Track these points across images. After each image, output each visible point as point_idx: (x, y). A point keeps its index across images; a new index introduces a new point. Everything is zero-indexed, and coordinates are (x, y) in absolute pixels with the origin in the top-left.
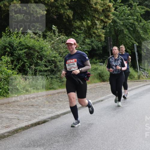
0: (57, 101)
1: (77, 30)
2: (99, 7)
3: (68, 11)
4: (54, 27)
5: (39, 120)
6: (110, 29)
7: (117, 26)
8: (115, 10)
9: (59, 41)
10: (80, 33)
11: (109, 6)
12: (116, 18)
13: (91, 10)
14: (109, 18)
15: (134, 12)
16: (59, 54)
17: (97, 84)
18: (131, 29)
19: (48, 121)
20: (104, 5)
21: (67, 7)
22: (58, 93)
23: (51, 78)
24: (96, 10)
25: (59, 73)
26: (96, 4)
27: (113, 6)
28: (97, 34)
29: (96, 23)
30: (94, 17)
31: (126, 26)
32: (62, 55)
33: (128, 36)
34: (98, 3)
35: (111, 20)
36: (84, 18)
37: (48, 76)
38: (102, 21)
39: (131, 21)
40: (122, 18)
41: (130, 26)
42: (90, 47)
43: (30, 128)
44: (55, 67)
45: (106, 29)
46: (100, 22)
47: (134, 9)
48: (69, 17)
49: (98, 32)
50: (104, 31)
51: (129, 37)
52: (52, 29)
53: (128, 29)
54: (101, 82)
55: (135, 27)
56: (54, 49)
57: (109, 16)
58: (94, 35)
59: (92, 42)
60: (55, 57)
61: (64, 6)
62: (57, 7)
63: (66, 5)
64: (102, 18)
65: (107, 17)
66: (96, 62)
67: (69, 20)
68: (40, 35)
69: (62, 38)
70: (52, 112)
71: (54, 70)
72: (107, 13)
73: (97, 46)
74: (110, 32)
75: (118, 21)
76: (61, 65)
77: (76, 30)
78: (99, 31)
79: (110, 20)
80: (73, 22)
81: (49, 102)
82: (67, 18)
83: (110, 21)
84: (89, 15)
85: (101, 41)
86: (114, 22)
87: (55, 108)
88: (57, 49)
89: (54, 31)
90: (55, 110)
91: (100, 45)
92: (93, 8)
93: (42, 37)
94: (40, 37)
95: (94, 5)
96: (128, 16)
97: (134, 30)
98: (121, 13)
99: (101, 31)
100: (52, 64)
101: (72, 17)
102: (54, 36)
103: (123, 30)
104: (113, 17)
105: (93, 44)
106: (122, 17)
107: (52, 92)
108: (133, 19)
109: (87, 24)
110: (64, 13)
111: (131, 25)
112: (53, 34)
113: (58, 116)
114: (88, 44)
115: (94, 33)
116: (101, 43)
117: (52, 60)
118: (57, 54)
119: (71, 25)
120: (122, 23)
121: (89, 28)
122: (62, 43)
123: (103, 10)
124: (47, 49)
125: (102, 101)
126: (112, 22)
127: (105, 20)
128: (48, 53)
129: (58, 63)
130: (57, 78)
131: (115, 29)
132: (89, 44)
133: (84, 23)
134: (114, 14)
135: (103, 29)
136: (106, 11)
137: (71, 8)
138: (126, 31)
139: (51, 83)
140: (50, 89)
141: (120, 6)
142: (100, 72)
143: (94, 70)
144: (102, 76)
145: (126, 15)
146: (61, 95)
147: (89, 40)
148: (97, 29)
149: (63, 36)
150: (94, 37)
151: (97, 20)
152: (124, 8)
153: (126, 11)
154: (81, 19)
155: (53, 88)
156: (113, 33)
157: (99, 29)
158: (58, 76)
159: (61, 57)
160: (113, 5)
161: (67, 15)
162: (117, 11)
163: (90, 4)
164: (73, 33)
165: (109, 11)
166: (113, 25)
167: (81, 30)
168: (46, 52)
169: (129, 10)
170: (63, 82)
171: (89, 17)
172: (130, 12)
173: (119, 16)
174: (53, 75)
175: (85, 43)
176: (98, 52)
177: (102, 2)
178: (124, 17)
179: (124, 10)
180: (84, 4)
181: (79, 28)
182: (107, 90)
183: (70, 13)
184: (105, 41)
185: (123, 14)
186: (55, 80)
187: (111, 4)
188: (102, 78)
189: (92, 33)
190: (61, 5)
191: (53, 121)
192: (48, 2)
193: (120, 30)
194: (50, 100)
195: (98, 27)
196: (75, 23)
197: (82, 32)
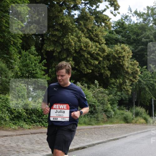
0: (93, 134)
1: (112, 85)
2: (129, 70)
3: (107, 71)
4: (96, 82)
5: (80, 146)
6: (135, 86)
7: (141, 85)
8: (141, 73)
9: (99, 92)
10: (114, 88)
11: (137, 70)
12: (141, 79)
13: (123, 72)
14: (136, 78)
15: (155, 76)
16: (98, 101)
17: (122, 125)
18: (151, 88)
19: (86, 148)
20: (133, 69)
21: (107, 69)
22: (94, 128)
23: (91, 117)
24: (127, 73)
25: (96, 114)
26: (127, 68)
27: (140, 70)
28: (126, 89)
29: (126, 81)
30: (126, 77)
31: (148, 85)
32: (100, 101)
33: (148, 92)
34: (129, 68)
35: (138, 80)
36: (118, 77)
37: (88, 116)
38: (131, 80)
39: (152, 82)
40: (146, 79)
41: (151, 86)
42: (120, 97)
43: (73, 151)
44: (94, 110)
45: (133, 86)
46: (129, 81)
47: (154, 74)
49: (127, 88)
50: (131, 87)
51: (149, 93)
52: (95, 83)
53: (149, 87)
54: (125, 123)
55: (154, 87)
56: (95, 97)
57: (136, 77)
58: (124, 90)
59: (122, 94)
60: (95, 103)
61: (105, 68)
62: (99, 68)
63: (106, 67)
64: (131, 78)
65: (135, 78)
66: (123, 109)
67: (107, 78)
68: (85, 86)
69: (101, 90)
70: (90, 141)
71: (93, 112)
72: (135, 75)
73: (125, 98)
74: (136, 88)
75: (142, 81)
76: (98, 108)
77: (111, 85)
78: (128, 87)
79: (136, 80)
80: (109, 80)
81: (88, 134)
82: (106, 76)
83: (137, 81)
84: (121, 75)
85: (128, 94)
86: (139, 81)
87: (92, 139)
88: (97, 97)
89: (96, 84)
90: (91, 140)
91: (127, 97)
92: (125, 70)
93: (87, 87)
94: (85, 88)
95: (126, 68)
96: (150, 78)
97: (153, 88)
98: (145, 76)
99: (129, 87)
100: (92, 108)
101: (109, 76)
102: (96, 88)
103: (145, 88)
104: (139, 78)
105: (122, 96)
106: (145, 78)
107: (90, 127)
108: (153, 81)
109: (120, 82)
110: (104, 72)
111: (151, 85)
112: (95, 86)
113: (94, 145)
114: (119, 95)
115: (124, 88)
116: (128, 95)
117: (92, 105)
118: (97, 101)
119: (108, 81)
120: (145, 83)
121: (121, 84)
122: (101, 93)
123: (132, 73)
124: (90, 96)
125: (126, 137)
126: (138, 82)
127: (133, 80)
128: (90, 99)
129: (97, 107)
130: (94, 117)
131: (139, 87)
132: (119, 96)
133: (118, 81)
134: (140, 76)
135: (131, 86)
136: (134, 74)
137: (109, 69)
138: (147, 89)
139: (90, 121)
140: (89, 124)
141: (145, 71)
142: (125, 116)
143: (121, 114)
144: (127, 119)
145: (148, 78)
146: (96, 130)
147: (120, 93)
148: (126, 85)
149: (102, 89)
150: (124, 91)
152: (147, 73)
153: (149, 75)
154: (116, 78)
155: (91, 124)
156: (138, 90)
157: (128, 86)
158: (95, 116)
159: (99, 103)
161: (107, 74)
162: (142, 74)
163: (124, 68)
164: (109, 87)
165: (137, 74)
166: (139, 84)
167: (115, 85)
168: (88, 98)
169: (151, 74)
170: (98, 120)
171: (121, 76)
172: (152, 76)
173: (143, 78)
174: (92, 115)
175: (116, 94)
176: (125, 102)
177: (132, 67)
178: (147, 79)
179: (147, 74)
180: (119, 67)
181: (113, 84)
182: (129, 130)
183: (108, 73)
184: (131, 95)
185: (146, 76)
186: (93, 119)
187: (138, 69)
188: (126, 120)
189: (122, 88)
190: (103, 67)
191: (90, 148)
192: (94, 64)
193: (143, 88)
194: (88, 132)
195: (127, 84)
196: (111, 80)
197: (116, 86)
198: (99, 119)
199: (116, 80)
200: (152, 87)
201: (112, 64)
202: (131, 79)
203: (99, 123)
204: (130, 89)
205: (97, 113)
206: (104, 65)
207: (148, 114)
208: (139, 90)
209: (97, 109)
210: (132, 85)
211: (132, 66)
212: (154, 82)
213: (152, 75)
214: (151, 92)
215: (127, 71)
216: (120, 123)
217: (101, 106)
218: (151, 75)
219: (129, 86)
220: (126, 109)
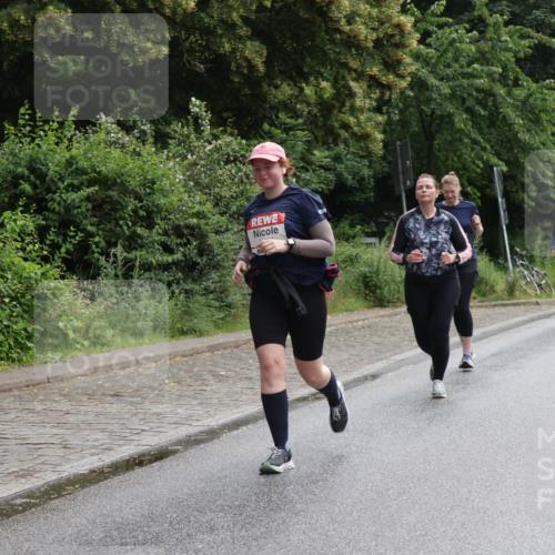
0: (209, 377)
1: (282, 116)
2: (361, 30)
3: (249, 43)
4: (196, 105)
5: (141, 449)
6: (401, 112)
7: (429, 100)
8: (421, 41)
9: (216, 156)
10: (292, 128)
11: (399, 26)
12: (424, 73)
13: (333, 41)
14: (402, 70)
15: (493, 48)
16: (216, 205)
17: (355, 316)
18: (482, 112)
19: (174, 452)
20: (382, 23)
21: (244, 31)
22: (212, 349)
23: (187, 292)
24: (351, 42)
25: (214, 276)
26: (350, 20)
27: (415, 25)
28: (356, 129)
29: (350, 89)
30: (345, 65)
31: (464, 100)
32: (227, 206)
33: (468, 136)
34: (359, 16)
35: (409, 79)
36: (306, 70)
37: (174, 287)
38: (374, 82)
39: (482, 82)
40: (449, 71)
41: (479, 102)
42: (331, 176)
43: (106, 478)
44: (201, 253)
45: (388, 113)
46: (365, 85)
47: (491, 39)
48: (251, 67)
49: (359, 124)
50: (380, 118)
51: (475, 142)
52: (189, 112)
53: (469, 110)
54: (370, 307)
55: (496, 106)
56: (197, 184)
57: (399, 62)
58: (344, 134)
59: (337, 159)
60: (198, 215)
61: (234, 25)
62: (208, 32)
63: (239, 22)
64: (375, 70)
65: (392, 66)
66: (350, 232)
67: (252, 80)
68: (144, 133)
69: (228, 145)
70: (189, 417)
71: (196, 264)
72: (392, 51)
73: (354, 174)
74: (404, 123)
75: (433, 81)
76: (221, 244)
77: (277, 117)
78: (362, 118)
79: (402, 77)
80: (265, 87)
81: (179, 382)
82: (245, 71)
83: (404, 84)
84: (324, 59)
85: (369, 154)
86: (419, 84)
87: (200, 404)
88: (208, 187)
89: (196, 118)
90: (199, 410)
91: (366, 172)
92: (341, 32)
93: (151, 140)
94: (144, 142)
95: (343, 21)
96: (469, 65)
97: (491, 114)
98: (445, 51)
99: (369, 119)
100: (189, 242)
101: (262, 68)
102: (198, 139)
103: (450, 115)
104: (413, 69)
105: (340, 168)
106: (448, 66)
107: (189, 343)
108: (490, 75)
109: (319, 92)
110: (234, 51)
111: (480, 96)
112: (192, 129)
113: (212, 434)
114: (321, 167)
115: (346, 126)
116: (370, 162)
117: (187, 227)
118: (209, 205)
119: (260, 98)
120: (447, 91)
121: (326, 108)
122: (227, 162)
123: (378, 43)
124: (172, 185)
125: (374, 377)
126: (411, 86)
127: (384, 80)
128: (174, 198)
129: (213, 239)
130: (207, 291)
131: (421, 112)
132: (326, 168)
133: (308, 91)
134: (417, 57)
135: (378, 110)
136: (388, 46)
137: (258, 33)
138: (461, 121)
139: (187, 313)
140: (183, 333)
141: (441, 26)
142: (365, 269)
143: (344, 261)
144: (375, 286)
145: (463, 61)
146: (223, 356)
147: (327, 153)
148: (353, 110)
149: (229, 139)
150: (346, 143)
151: (354, 80)
152: (454, 35)
153: (464, 46)
154: (298, 75)
155: (192, 332)
156: (415, 127)
157: (361, 110)
158: (212, 287)
159: (222, 214)
160: (416, 22)
161: (247, 59)
162: (429, 46)
163: (331, 19)
164: (266, 127)
165: (400, 46)
166: (416, 97)
167: (296, 115)
168: (165, 196)
169: (474, 41)
170: (229, 306)
171: (324, 65)
172: (478, 50)
173: (435, 65)
174: (194, 280)
175: (310, 163)
176: (359, 197)
177: (375, 12)
178: (457, 66)
179: (454, 40)
180: (306, 20)
181: (287, 107)
182: (392, 339)
183: (255, 52)
184: (384, 158)
185: (450, 55)
186: (202, 300)
187: (407, 21)
188: (374, 292)
189: (336, 125)
190: (222, 21)
191: (193, 451)
192: (174, 12)
193: (442, 117)
194: (182, 373)
195: (358, 103)
196: (274, 91)
197: (300, 121)
198: (230, 300)
199: (302, 90)
200: (485, 107)
201: (268, 4)
202: (372, 77)
203: (235, 317)
204: (373, 126)
205: (216, 267)
206: (230, 16)
207: (481, 249)
208: (423, 127)
209: (217, 250)
210: (385, 108)
211: (372, 6)
212: (493, 81)
213: (482, 44)
214: (481, 134)
215: (349, 37)
216: (342, 311)
217: (236, 227)
218: (473, 48)
219: (369, 110)
220: (368, 235)
